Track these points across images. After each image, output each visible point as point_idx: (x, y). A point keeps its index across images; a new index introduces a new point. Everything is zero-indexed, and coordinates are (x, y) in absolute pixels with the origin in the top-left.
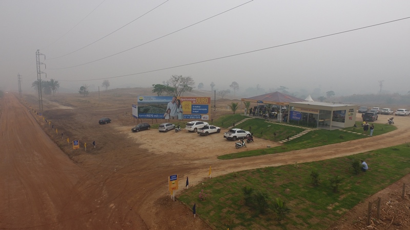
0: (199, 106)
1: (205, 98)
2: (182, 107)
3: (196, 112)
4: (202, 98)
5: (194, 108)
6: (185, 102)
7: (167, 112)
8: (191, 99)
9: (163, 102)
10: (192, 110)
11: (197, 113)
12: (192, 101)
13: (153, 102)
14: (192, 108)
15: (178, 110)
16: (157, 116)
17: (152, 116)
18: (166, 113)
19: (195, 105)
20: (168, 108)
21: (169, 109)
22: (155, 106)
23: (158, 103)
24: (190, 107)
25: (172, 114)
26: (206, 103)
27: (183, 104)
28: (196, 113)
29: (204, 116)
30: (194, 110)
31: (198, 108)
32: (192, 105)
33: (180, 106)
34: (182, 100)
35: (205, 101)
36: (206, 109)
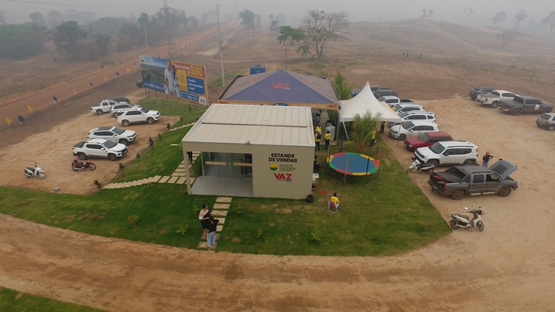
0: (194, 79)
1: (199, 67)
2: (178, 79)
3: (192, 89)
5: (190, 82)
6: (180, 70)
7: (166, 83)
9: (160, 68)
11: (193, 91)
12: (186, 70)
13: (152, 66)
15: (175, 83)
16: (157, 87)
17: (154, 86)
18: (165, 85)
19: (191, 78)
20: (165, 77)
21: (167, 79)
23: (156, 67)
24: (186, 80)
25: (170, 87)
26: (201, 76)
29: (201, 98)
30: (190, 86)
31: (194, 83)
32: (188, 77)
33: (176, 76)
34: (177, 66)
35: (199, 72)
36: (202, 87)
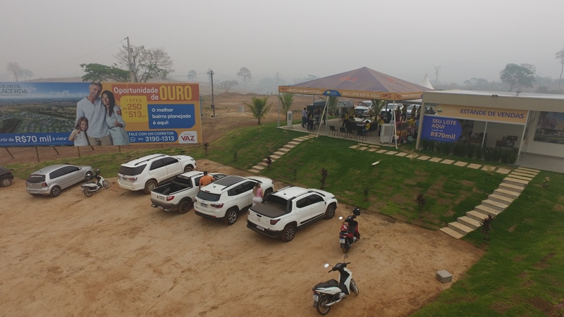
0: (168, 106)
1: (184, 85)
2: (120, 113)
3: (163, 123)
4: (176, 85)
5: (156, 113)
6: (128, 97)
7: (78, 127)
8: (145, 90)
9: (63, 100)
10: (151, 120)
11: (165, 126)
12: (149, 96)
13: (30, 101)
14: (150, 113)
15: (110, 121)
16: (48, 139)
17: (34, 139)
18: (75, 131)
19: (157, 106)
20: (78, 116)
21: (83, 118)
22: (39, 111)
23: (45, 101)
24: (145, 111)
25: (95, 131)
26: (188, 100)
27: (123, 103)
28: (160, 126)
29: (184, 133)
30: (157, 120)
31: (167, 113)
32: (150, 107)
33: (115, 109)
35: (184, 93)
36: (188, 116)
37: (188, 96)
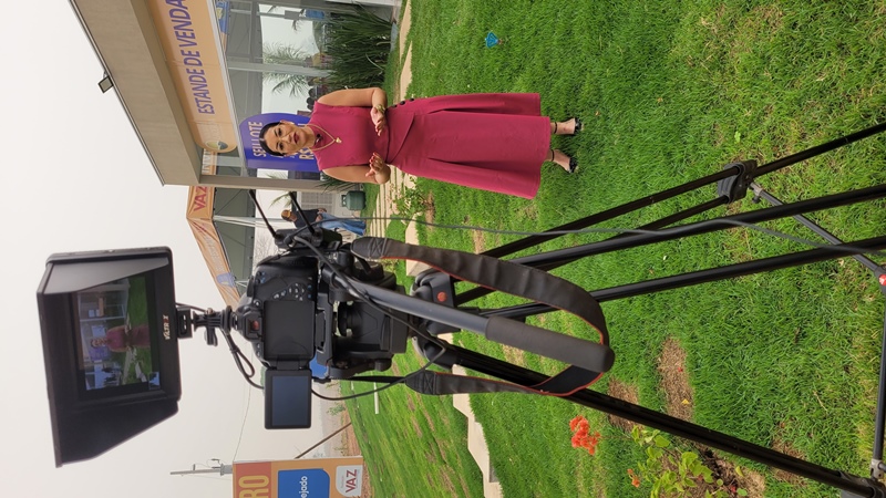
26: (269, 482)
35: (253, 489)
36: (304, 481)
37: (262, 481)
